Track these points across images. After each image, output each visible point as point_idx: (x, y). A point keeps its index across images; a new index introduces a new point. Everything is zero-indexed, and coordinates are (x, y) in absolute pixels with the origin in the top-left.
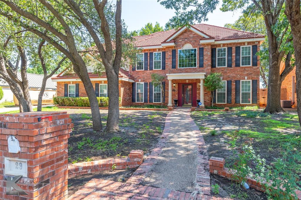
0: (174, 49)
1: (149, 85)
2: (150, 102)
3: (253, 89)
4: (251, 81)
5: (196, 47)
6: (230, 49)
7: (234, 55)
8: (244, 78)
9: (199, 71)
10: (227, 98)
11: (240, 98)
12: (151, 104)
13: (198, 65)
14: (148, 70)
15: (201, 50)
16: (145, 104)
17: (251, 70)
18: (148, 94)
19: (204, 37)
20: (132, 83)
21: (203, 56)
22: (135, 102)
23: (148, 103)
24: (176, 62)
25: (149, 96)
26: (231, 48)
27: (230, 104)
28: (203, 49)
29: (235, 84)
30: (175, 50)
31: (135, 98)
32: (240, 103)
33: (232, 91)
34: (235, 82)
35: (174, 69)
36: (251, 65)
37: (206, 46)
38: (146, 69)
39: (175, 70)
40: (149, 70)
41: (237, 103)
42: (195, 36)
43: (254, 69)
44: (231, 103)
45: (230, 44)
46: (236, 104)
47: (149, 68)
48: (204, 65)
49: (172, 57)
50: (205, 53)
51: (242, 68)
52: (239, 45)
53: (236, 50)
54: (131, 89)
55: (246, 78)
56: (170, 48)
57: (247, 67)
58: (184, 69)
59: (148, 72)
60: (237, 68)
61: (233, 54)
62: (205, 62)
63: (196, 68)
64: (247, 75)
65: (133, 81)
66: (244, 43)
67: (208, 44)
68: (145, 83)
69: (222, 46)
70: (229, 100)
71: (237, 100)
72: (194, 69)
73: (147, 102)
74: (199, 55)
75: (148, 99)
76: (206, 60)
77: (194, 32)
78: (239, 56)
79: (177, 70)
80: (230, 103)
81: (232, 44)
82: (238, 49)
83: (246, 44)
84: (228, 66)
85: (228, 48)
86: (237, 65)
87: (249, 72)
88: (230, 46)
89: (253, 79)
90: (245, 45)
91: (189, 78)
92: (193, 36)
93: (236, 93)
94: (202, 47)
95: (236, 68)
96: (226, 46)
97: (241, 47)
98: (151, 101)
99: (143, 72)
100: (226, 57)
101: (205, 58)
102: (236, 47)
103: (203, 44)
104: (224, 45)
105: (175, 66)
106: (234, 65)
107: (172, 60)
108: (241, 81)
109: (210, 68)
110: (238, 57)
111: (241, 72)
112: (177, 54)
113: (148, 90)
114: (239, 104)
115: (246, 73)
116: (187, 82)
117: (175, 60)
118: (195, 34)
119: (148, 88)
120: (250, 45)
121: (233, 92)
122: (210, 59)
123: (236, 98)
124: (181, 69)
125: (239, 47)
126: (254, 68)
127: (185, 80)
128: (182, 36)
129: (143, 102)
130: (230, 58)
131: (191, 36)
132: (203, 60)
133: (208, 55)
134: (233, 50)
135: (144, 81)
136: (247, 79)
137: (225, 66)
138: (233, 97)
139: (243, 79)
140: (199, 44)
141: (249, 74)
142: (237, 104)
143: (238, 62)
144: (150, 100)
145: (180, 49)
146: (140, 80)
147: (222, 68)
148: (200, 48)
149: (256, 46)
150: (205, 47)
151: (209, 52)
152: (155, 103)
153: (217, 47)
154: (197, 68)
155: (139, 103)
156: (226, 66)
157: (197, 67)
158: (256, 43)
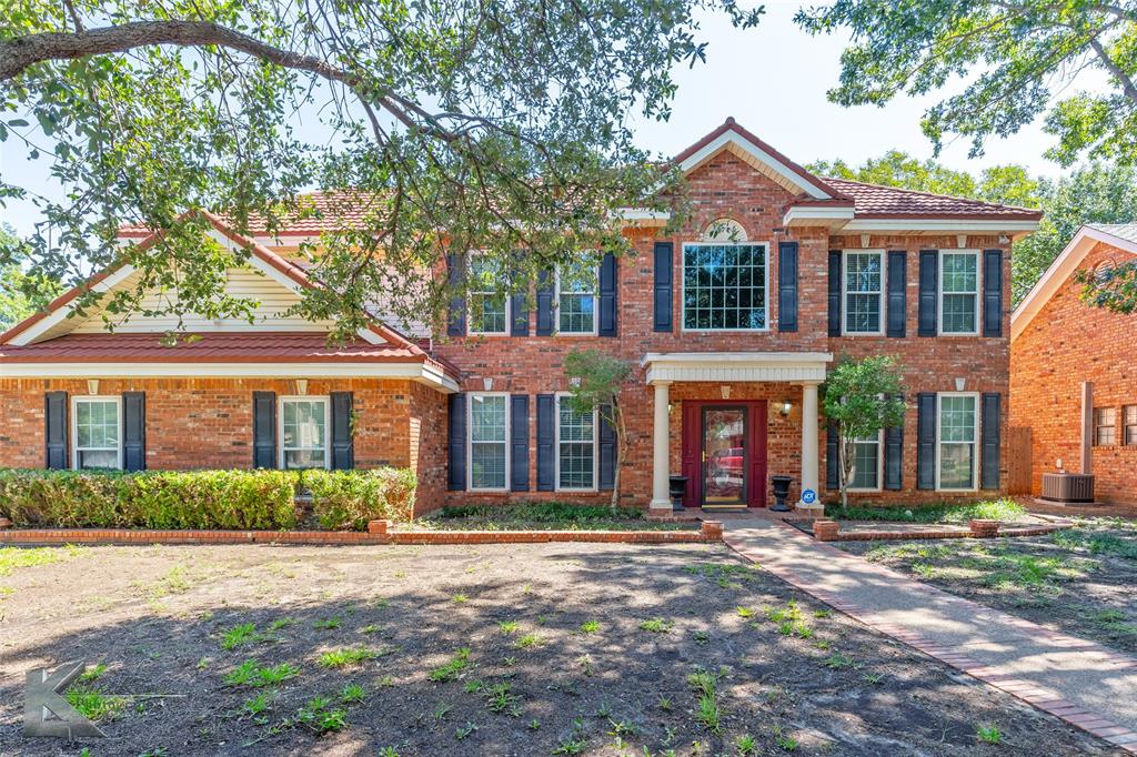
0: (661, 237)
1: (533, 407)
2: (538, 490)
3: (983, 430)
4: (977, 396)
5: (766, 238)
6: (897, 259)
7: (913, 284)
8: (954, 383)
9: (779, 345)
10: (885, 468)
11: (934, 467)
12: (546, 497)
13: (772, 317)
14: (527, 335)
15: (789, 251)
16: (515, 497)
17: (978, 351)
18: (533, 449)
19: (805, 195)
20: (445, 400)
21: (795, 282)
22: (465, 489)
23: (533, 494)
24: (675, 302)
25: (533, 461)
26: (903, 254)
27: (898, 494)
28: (794, 246)
29: (916, 407)
30: (669, 246)
31: (465, 471)
32: (934, 489)
33: (906, 437)
34: (915, 399)
35: (662, 336)
36: (978, 331)
37: (808, 238)
38: (520, 330)
39: (667, 338)
40: (533, 333)
41: (923, 486)
42: (758, 186)
43: (990, 349)
44: (899, 490)
45: (900, 237)
46: (918, 493)
47: (533, 323)
48: (800, 322)
49: (652, 275)
50: (803, 270)
51: (946, 341)
52: (933, 247)
53: (921, 265)
54: (444, 426)
55: (960, 383)
56: (646, 236)
57: (964, 340)
58: (712, 335)
59: (532, 347)
60: (926, 341)
61: (910, 281)
62: (804, 308)
63: (763, 334)
64: (965, 371)
65: (453, 387)
66: (952, 240)
67: (817, 230)
68: (513, 398)
69: (865, 242)
70: (894, 477)
71: (926, 475)
72: (755, 336)
73: (528, 490)
74: (776, 274)
75: (533, 473)
76: (810, 298)
77: (755, 170)
78: (935, 289)
79: (677, 338)
80: (898, 487)
81: (907, 240)
82: (928, 259)
83: (962, 242)
84: (890, 333)
85: (890, 254)
86: (927, 329)
87: (970, 361)
88: (897, 246)
89: (986, 389)
90: (957, 247)
91: (735, 379)
92: (750, 186)
93: (919, 448)
94: (790, 238)
95: (920, 340)
96: (882, 244)
97: (942, 253)
98: (544, 483)
99: (506, 345)
100: (883, 293)
101: (806, 289)
102: (922, 253)
103: (793, 228)
104: (875, 239)
105: (670, 318)
106: (912, 328)
107: (656, 290)
108: (940, 395)
109: (826, 334)
110: (928, 296)
111: (941, 358)
112: (679, 263)
113: (532, 433)
114: (930, 494)
115: (959, 363)
116: (726, 393)
117: (671, 291)
118: (761, 178)
119: (532, 419)
120: (977, 247)
121: (910, 444)
122: (824, 295)
123: (918, 469)
124: (696, 334)
125: (935, 253)
126: (988, 343)
127: (718, 385)
128: (699, 182)
129: (508, 487)
130: (897, 296)
131: (745, 185)
132: (794, 300)
133: (818, 278)
134: (909, 265)
135: (508, 386)
136: (966, 389)
137: (877, 330)
138: (909, 463)
139: (948, 390)
140: (778, 226)
141: (973, 370)
142: (925, 494)
143: (928, 316)
144: (538, 480)
145: (692, 240)
146: (488, 383)
147: (868, 339)
148: (781, 245)
149: (1000, 253)
150: (805, 242)
151: (823, 263)
152: (565, 495)
153: (844, 246)
154: (771, 334)
155: (486, 494)
156: (882, 331)
157: (767, 328)
158: (1002, 241)
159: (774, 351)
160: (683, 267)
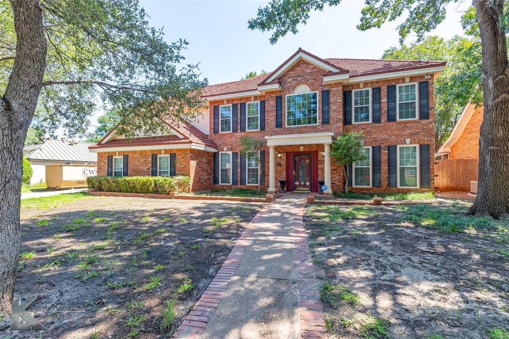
0: (278, 94)
1: (239, 156)
2: (241, 184)
3: (421, 161)
4: (417, 146)
5: (317, 90)
6: (377, 91)
7: (384, 100)
8: (405, 141)
9: (322, 130)
10: (373, 178)
11: (396, 177)
12: (244, 187)
13: (319, 119)
14: (237, 132)
15: (326, 94)
16: (234, 187)
17: (417, 126)
18: (239, 170)
19: (330, 72)
20: (213, 154)
21: (328, 105)
22: (218, 184)
23: (239, 186)
24: (283, 117)
25: (239, 175)
26: (379, 89)
27: (379, 188)
28: (328, 92)
29: (387, 152)
30: (281, 97)
31: (219, 178)
32: (396, 187)
33: (382, 165)
34: (386, 148)
35: (278, 129)
36: (417, 117)
37: (334, 87)
38: (235, 130)
39: (280, 130)
40: (239, 131)
41: (390, 185)
42: (314, 71)
43: (424, 125)
44: (380, 187)
45: (378, 82)
46: (388, 188)
47: (239, 128)
48: (331, 120)
49: (275, 108)
50: (332, 100)
51: (400, 123)
52: (393, 84)
53: (388, 92)
54: (212, 163)
55: (408, 141)
56: (273, 94)
57: (410, 122)
58: (297, 128)
59: (239, 136)
60: (391, 124)
61: (383, 99)
62: (333, 115)
63: (316, 126)
64: (411, 135)
65: (215, 151)
66: (403, 80)
67: (337, 84)
68: (233, 153)
69: (362, 86)
70: (377, 181)
71: (392, 181)
72: (313, 127)
73: (237, 184)
74: (321, 103)
75: (239, 178)
76: (335, 111)
77: (312, 65)
78: (395, 101)
79: (284, 129)
80: (378, 185)
81: (381, 82)
82: (391, 89)
83: (407, 80)
84: (374, 121)
85: (373, 89)
86: (391, 118)
87: (413, 130)
88: (376, 86)
89: (421, 143)
90: (405, 82)
91: (304, 143)
92: (311, 71)
93: (389, 169)
94: (327, 88)
95: (388, 123)
96: (369, 85)
97: (398, 86)
98: (243, 182)
99: (231, 136)
100: (370, 105)
101: (333, 107)
102: (388, 87)
103: (327, 85)
104: (366, 84)
105: (281, 123)
106: (384, 118)
107: (276, 113)
108: (398, 146)
109: (342, 124)
110: (392, 104)
111: (398, 130)
112: (285, 102)
113: (239, 165)
114: (395, 189)
115: (408, 132)
116: (302, 149)
117: (281, 113)
118: (315, 67)
119: (239, 160)
120: (415, 81)
121: (384, 167)
122: (341, 109)
123: (389, 178)
124: (291, 128)
125: (394, 86)
126: (422, 122)
127: (299, 146)
128: (292, 72)
129: (231, 183)
130: (377, 106)
131: (308, 71)
132: (328, 112)
133: (338, 102)
134: (382, 92)
135: (231, 149)
136: (411, 143)
137: (369, 121)
138: (384, 175)
139: (402, 144)
140: (322, 85)
141: (415, 135)
142: (392, 189)
143: (392, 113)
144: (241, 181)
145: (289, 94)
146: (225, 149)
147: (363, 124)
148: (323, 92)
149: (427, 82)
150: (332, 89)
151: (340, 96)
152: (249, 186)
153: (353, 88)
154: (319, 126)
155: (225, 186)
156: (370, 121)
157: (318, 124)
158: (426, 77)
159: (320, 132)
160: (286, 104)
